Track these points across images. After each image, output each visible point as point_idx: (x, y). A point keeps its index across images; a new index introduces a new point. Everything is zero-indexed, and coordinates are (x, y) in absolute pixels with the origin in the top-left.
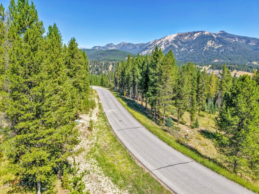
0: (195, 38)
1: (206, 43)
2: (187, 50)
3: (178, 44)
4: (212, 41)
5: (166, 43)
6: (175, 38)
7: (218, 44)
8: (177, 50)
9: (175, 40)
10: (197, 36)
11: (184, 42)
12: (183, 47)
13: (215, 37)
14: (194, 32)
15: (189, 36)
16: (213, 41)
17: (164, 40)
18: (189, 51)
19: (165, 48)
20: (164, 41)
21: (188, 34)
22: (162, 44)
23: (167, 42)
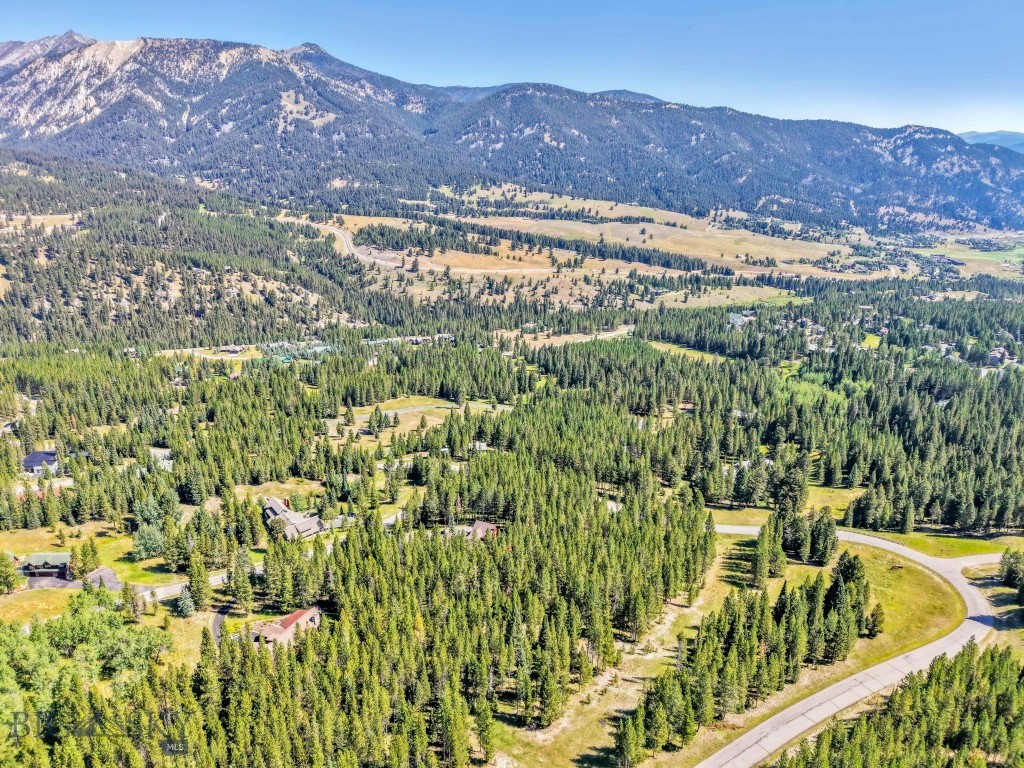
0: (225, 72)
1: (276, 101)
2: (209, 126)
3: (159, 90)
4: (297, 93)
5: (97, 82)
6: (135, 59)
7: (321, 108)
8: (164, 123)
9: (139, 70)
10: (229, 61)
11: (182, 82)
12: (184, 105)
13: (301, 75)
14: (215, 41)
15: (195, 57)
16: (301, 97)
17: (82, 63)
18: (217, 127)
19: (98, 105)
20: (85, 69)
21: (188, 47)
22: (77, 86)
23: (99, 73)
